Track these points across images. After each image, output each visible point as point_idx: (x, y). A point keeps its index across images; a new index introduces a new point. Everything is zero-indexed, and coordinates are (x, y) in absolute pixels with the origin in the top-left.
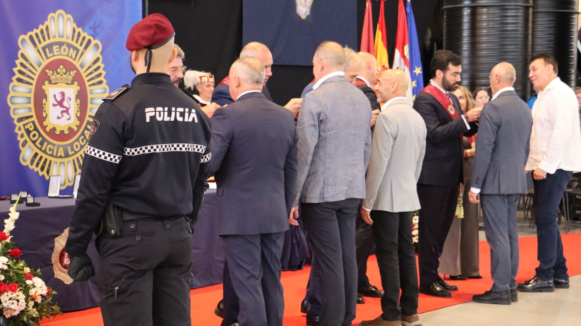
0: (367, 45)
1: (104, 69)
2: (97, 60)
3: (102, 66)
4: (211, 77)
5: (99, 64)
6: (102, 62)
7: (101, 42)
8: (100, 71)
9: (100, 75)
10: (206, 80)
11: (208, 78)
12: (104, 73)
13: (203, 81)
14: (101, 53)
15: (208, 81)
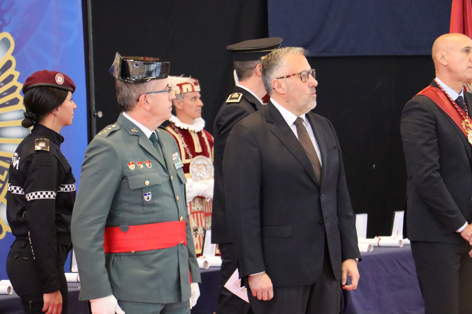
0: (462, 21)
1: (19, 80)
2: (8, 65)
3: (17, 74)
4: (196, 84)
5: (11, 71)
6: (16, 69)
7: (13, 35)
8: (14, 82)
9: (13, 89)
10: (190, 90)
11: (192, 86)
12: (20, 86)
13: (185, 91)
14: (13, 54)
15: (193, 91)
